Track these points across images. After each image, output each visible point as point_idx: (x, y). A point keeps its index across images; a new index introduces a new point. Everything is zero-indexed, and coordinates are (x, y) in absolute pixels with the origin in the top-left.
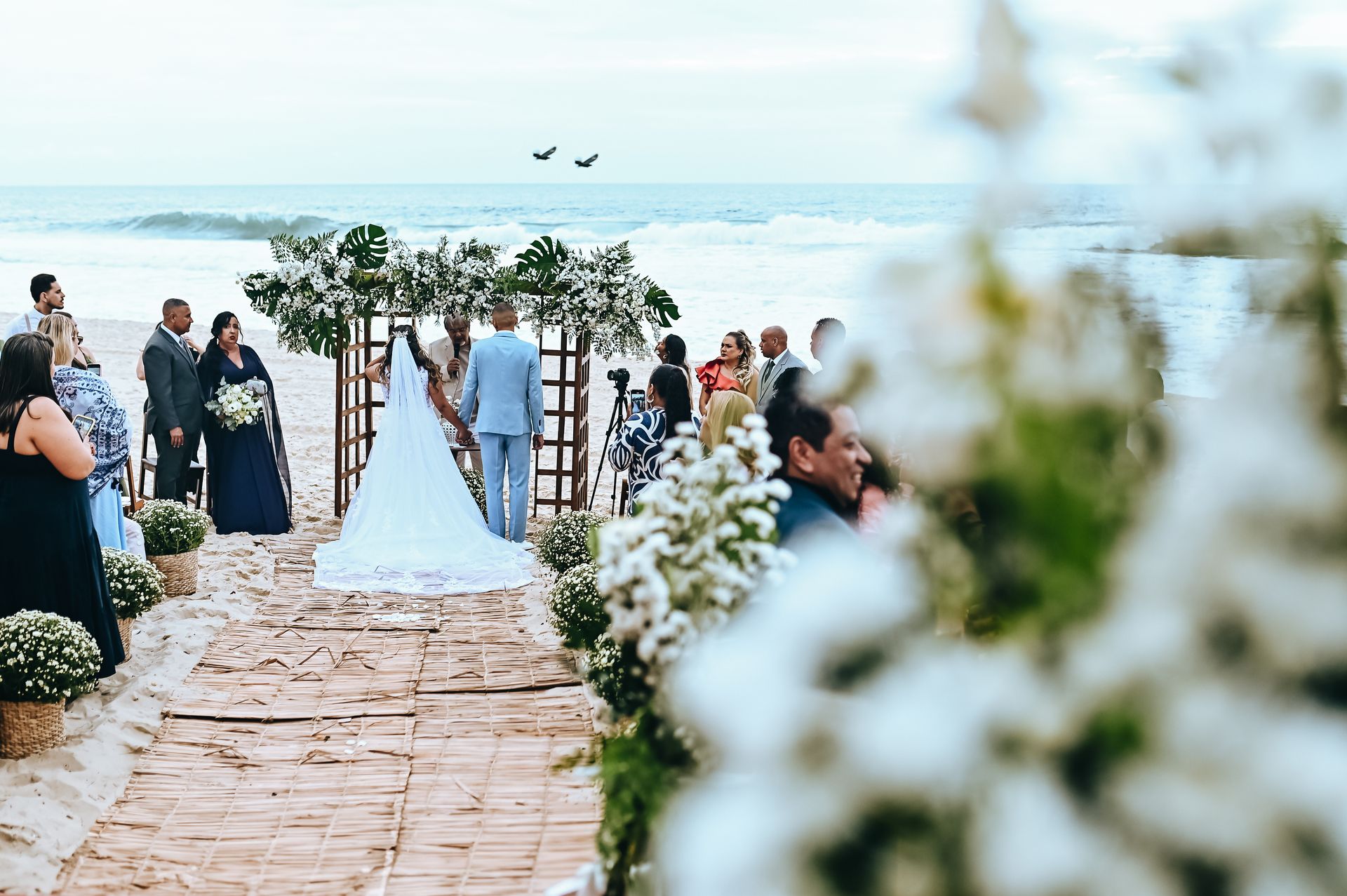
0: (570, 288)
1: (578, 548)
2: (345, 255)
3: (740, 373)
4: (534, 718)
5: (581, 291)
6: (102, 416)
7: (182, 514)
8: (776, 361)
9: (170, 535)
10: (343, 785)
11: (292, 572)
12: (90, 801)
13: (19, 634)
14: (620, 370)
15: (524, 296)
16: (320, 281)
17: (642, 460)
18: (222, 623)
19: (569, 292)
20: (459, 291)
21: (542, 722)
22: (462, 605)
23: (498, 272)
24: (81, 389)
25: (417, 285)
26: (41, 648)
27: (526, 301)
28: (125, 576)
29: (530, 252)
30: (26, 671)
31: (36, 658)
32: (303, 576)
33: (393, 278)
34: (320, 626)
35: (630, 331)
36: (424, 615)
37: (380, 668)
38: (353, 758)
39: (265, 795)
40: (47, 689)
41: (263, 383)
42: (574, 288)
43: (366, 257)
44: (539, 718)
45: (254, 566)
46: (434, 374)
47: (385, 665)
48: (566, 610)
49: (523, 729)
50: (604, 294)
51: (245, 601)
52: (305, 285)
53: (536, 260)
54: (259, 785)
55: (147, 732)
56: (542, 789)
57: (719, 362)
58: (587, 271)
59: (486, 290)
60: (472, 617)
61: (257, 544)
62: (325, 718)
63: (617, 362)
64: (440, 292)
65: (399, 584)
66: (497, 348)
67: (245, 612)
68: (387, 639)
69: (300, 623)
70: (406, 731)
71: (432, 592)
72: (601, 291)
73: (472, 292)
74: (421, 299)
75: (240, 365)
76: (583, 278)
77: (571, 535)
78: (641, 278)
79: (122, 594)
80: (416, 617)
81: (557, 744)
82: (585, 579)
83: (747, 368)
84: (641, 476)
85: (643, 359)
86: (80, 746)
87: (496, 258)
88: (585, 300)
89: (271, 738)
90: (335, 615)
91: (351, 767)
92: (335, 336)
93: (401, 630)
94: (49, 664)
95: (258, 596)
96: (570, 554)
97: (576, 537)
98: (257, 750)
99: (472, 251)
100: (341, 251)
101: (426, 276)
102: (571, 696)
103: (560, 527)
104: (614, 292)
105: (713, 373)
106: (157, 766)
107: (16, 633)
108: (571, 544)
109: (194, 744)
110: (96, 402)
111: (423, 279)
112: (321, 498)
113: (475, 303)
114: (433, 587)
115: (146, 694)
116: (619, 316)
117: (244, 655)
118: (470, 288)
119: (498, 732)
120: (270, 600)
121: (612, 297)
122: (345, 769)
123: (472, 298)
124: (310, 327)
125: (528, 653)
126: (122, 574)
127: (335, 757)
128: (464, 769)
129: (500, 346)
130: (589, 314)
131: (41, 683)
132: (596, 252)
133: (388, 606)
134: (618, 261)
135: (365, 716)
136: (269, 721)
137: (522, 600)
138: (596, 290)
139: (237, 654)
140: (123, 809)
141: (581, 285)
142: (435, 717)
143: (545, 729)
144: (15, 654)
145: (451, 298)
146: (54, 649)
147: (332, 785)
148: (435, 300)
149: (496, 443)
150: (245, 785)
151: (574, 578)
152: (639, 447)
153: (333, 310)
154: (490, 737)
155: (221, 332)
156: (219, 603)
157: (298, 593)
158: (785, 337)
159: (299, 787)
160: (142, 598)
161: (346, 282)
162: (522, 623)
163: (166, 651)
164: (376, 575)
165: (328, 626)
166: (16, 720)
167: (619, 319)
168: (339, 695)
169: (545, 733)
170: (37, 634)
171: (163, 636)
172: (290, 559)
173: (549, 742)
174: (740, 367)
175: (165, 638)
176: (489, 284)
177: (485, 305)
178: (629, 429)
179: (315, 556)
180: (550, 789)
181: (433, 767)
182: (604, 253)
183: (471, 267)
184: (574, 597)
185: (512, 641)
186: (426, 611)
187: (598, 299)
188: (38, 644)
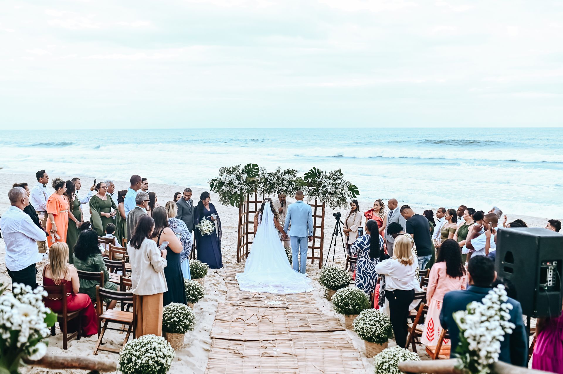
0: (321, 184)
1: (334, 280)
2: (244, 172)
3: (381, 214)
4: (332, 342)
5: (325, 186)
6: (184, 235)
7: (200, 265)
8: (394, 211)
9: (197, 272)
10: (277, 365)
11: (231, 284)
12: (199, 368)
13: (174, 311)
14: (338, 213)
15: (305, 187)
16: (236, 182)
17: (362, 252)
18: (216, 304)
19: (322, 186)
20: (283, 185)
21: (336, 344)
22: (293, 298)
23: (296, 179)
24: (178, 226)
25: (269, 183)
26: (181, 316)
27: (306, 189)
28: (194, 289)
29: (309, 173)
30: (177, 323)
31: (180, 319)
32: (235, 285)
33: (260, 181)
34: (249, 305)
35: (342, 199)
36: (282, 302)
37: (274, 322)
38: (277, 355)
39: (253, 368)
40: (182, 329)
41: (216, 216)
42: (323, 185)
43: (251, 174)
44: (335, 343)
45: (217, 281)
46: (277, 216)
47: (275, 321)
48: (339, 304)
49: (330, 346)
50: (334, 187)
51: (220, 295)
52: (231, 183)
53: (310, 175)
54: (250, 364)
55: (207, 343)
56: (343, 369)
57: (373, 210)
58: (328, 179)
59: (292, 185)
60: (298, 303)
61: (215, 273)
62: (263, 340)
63: (337, 210)
64: (276, 186)
65: (269, 290)
66: (297, 207)
67: (222, 299)
68: (273, 311)
69: (243, 304)
70: (292, 346)
71: (281, 293)
72: (333, 186)
73: (287, 186)
74: (270, 188)
75: (209, 210)
76: (327, 181)
77: (332, 275)
78: (347, 181)
79: (193, 295)
80: (280, 303)
81: (343, 352)
82: (346, 293)
83: (383, 213)
84: (362, 257)
85: (347, 209)
86: (190, 348)
87: (296, 174)
88: (327, 189)
89: (248, 347)
90: (252, 301)
91: (278, 359)
92: (239, 200)
93: (276, 307)
94: (184, 321)
95: (223, 293)
96: (331, 282)
97: (334, 276)
98: (245, 351)
99: (288, 172)
100: (243, 171)
101: (272, 180)
102: (343, 335)
103: (328, 272)
104: (337, 186)
105: (371, 214)
106: (215, 356)
107: (173, 311)
108: (332, 278)
109: (224, 349)
110: (183, 230)
111: (271, 181)
112: (228, 254)
113: (288, 190)
114: (281, 291)
115: (203, 330)
116: (339, 194)
117: (228, 316)
118: (287, 185)
119: (323, 347)
120: (228, 295)
121: (336, 188)
122: (275, 359)
123: (287, 188)
124: (231, 197)
125: (323, 318)
126: (193, 289)
127: (272, 355)
128: (315, 360)
129: (299, 206)
130: (328, 194)
131: (181, 327)
132: (330, 172)
133: (269, 298)
134: (339, 176)
135: (276, 340)
136: (245, 341)
137: (312, 297)
138: (331, 186)
139: (226, 315)
140: (210, 371)
141: (326, 184)
142: (299, 341)
143: (338, 347)
144: (174, 318)
145: (280, 188)
146: (185, 316)
147: (273, 365)
148: (275, 188)
149: (296, 240)
150: (245, 364)
151: (342, 293)
152: (362, 248)
153: (240, 191)
154: (319, 349)
155: (206, 199)
156: (212, 296)
157: (236, 292)
158: (397, 203)
159: (263, 365)
160: (199, 297)
161: (244, 182)
162: (316, 306)
163: (204, 314)
164: (260, 286)
165: (252, 305)
166: (171, 339)
167: (339, 196)
168: (264, 332)
169: (338, 348)
170: (180, 311)
171: (200, 308)
172: (229, 279)
173: (341, 352)
174: (380, 212)
175: (201, 309)
176: (293, 183)
177: (292, 190)
178: (358, 241)
179: (236, 278)
180: (346, 369)
181: (305, 360)
182: (333, 172)
183: (287, 177)
184: (342, 300)
185: (315, 313)
186: (282, 301)
187: (331, 189)
188: (181, 315)
